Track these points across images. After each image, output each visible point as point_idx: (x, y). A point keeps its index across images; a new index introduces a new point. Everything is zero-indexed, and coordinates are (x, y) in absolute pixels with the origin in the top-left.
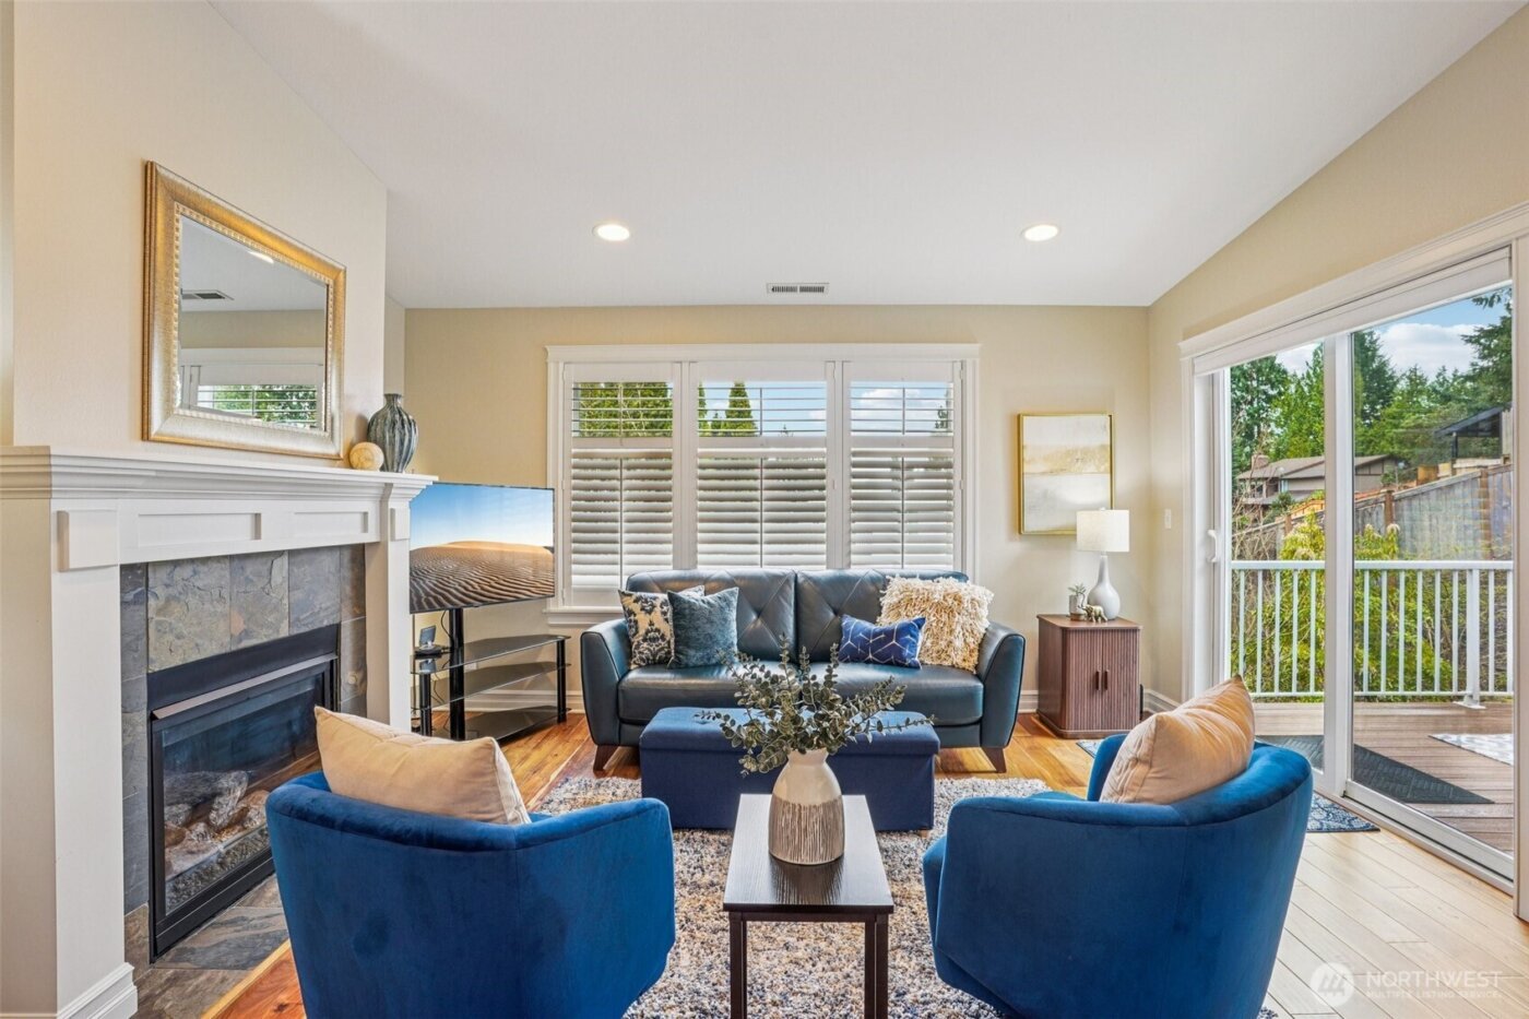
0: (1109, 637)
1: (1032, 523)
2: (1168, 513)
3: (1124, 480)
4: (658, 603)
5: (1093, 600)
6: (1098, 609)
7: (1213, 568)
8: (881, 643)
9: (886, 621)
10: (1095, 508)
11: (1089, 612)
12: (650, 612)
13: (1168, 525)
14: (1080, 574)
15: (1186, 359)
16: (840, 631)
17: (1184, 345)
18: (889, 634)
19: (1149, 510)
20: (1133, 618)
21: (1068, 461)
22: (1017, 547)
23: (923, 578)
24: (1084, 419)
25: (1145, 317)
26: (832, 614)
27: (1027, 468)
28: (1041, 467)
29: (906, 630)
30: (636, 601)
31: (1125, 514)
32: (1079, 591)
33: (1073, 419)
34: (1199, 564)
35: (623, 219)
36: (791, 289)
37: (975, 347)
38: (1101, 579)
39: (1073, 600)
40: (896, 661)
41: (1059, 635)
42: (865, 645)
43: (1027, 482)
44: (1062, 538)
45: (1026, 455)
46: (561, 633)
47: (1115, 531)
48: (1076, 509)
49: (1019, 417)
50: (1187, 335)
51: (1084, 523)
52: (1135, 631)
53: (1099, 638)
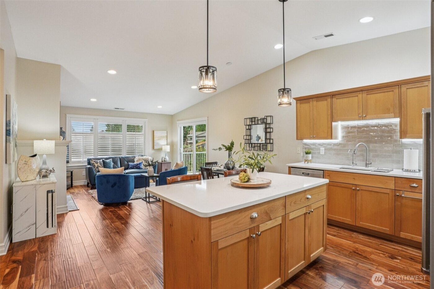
0: (167, 164)
1: (155, 148)
2: (175, 146)
3: (169, 141)
4: (98, 162)
5: (165, 159)
6: (166, 160)
7: (181, 153)
8: (136, 166)
9: (135, 163)
10: (164, 145)
11: (164, 160)
12: (97, 163)
13: (175, 147)
14: (163, 155)
15: (177, 124)
16: (128, 165)
17: (178, 122)
18: (138, 164)
19: (172, 145)
20: (170, 161)
21: (161, 138)
22: (153, 151)
23: (141, 156)
24: (163, 131)
25: (172, 116)
26: (126, 163)
27: (155, 139)
28: (157, 139)
29: (140, 164)
30: (94, 162)
31: (169, 146)
32: (163, 157)
33: (162, 131)
34: (179, 153)
35: (95, 98)
36: (119, 109)
37: (147, 119)
38: (166, 156)
39: (162, 159)
40: (139, 168)
41: (160, 164)
42: (134, 166)
43: (155, 141)
44: (160, 150)
45: (155, 137)
46: (72, 170)
47: (168, 148)
48: (162, 145)
49: (154, 131)
50: (178, 121)
51: (164, 148)
52: (171, 163)
53: (166, 164)
